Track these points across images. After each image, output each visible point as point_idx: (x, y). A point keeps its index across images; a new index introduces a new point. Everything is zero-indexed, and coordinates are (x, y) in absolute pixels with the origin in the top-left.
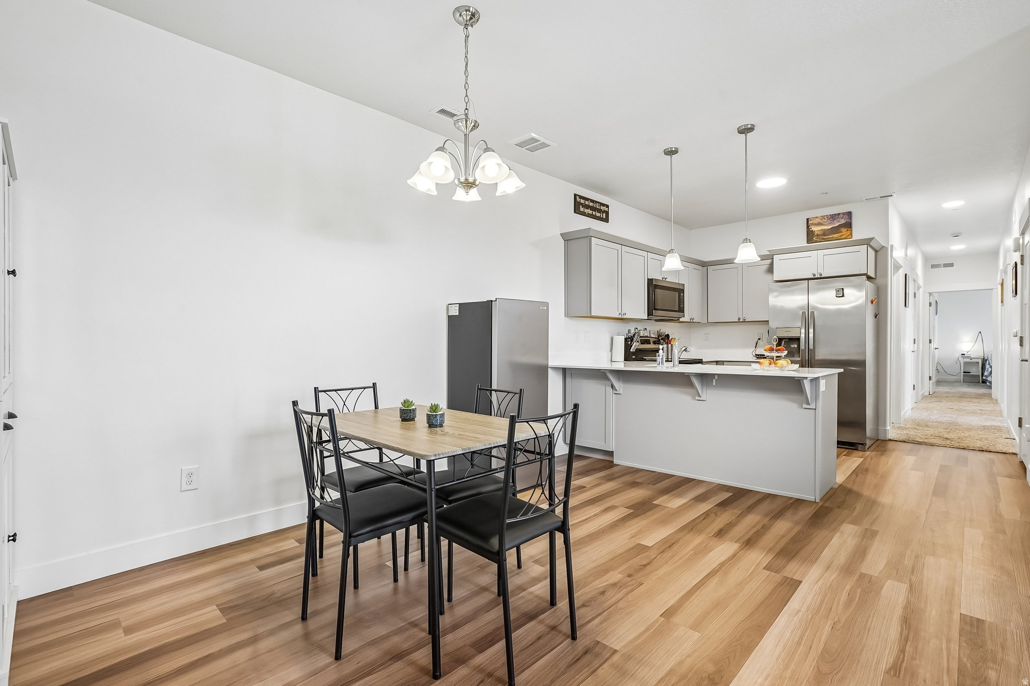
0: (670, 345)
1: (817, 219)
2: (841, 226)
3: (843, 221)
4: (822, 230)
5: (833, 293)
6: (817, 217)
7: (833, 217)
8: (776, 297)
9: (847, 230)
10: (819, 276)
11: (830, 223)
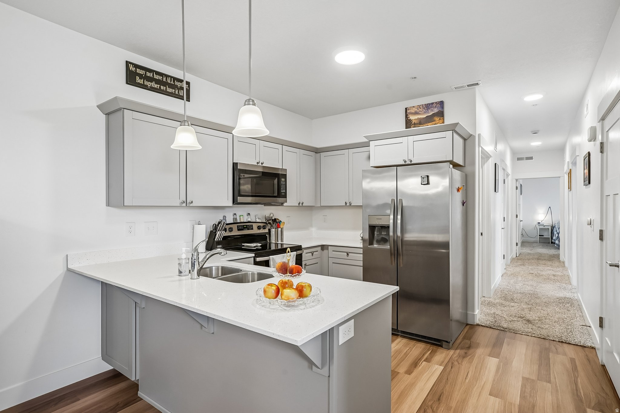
0: (279, 229)
1: (414, 109)
2: (434, 115)
3: (436, 110)
4: (418, 119)
5: (419, 180)
6: (414, 107)
7: (428, 106)
8: (369, 182)
9: (440, 119)
10: (409, 163)
11: (425, 112)
